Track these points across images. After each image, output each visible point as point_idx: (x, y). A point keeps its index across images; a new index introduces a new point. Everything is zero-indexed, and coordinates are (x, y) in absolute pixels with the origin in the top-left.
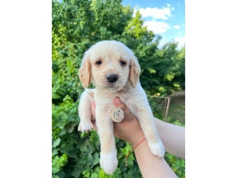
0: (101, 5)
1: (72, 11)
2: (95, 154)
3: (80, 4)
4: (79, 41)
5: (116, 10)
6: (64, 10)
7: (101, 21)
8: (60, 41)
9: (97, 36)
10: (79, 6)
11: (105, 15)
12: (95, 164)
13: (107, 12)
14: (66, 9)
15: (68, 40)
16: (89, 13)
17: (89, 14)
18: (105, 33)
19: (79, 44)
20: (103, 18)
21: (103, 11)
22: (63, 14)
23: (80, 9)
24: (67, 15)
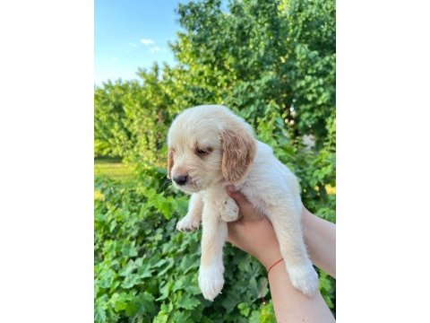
0: (298, 5)
1: (246, 27)
2: (261, 279)
3: (260, 12)
4: (258, 77)
5: (329, 7)
6: (232, 29)
7: (299, 33)
8: (227, 81)
9: (291, 63)
10: (257, 15)
11: (306, 21)
12: (259, 297)
13: (311, 15)
14: (236, 27)
15: (239, 78)
16: (275, 23)
17: (276, 26)
18: (304, 57)
19: (257, 82)
20: (303, 27)
21: (303, 14)
22: (231, 35)
23: (260, 21)
24: (237, 35)
